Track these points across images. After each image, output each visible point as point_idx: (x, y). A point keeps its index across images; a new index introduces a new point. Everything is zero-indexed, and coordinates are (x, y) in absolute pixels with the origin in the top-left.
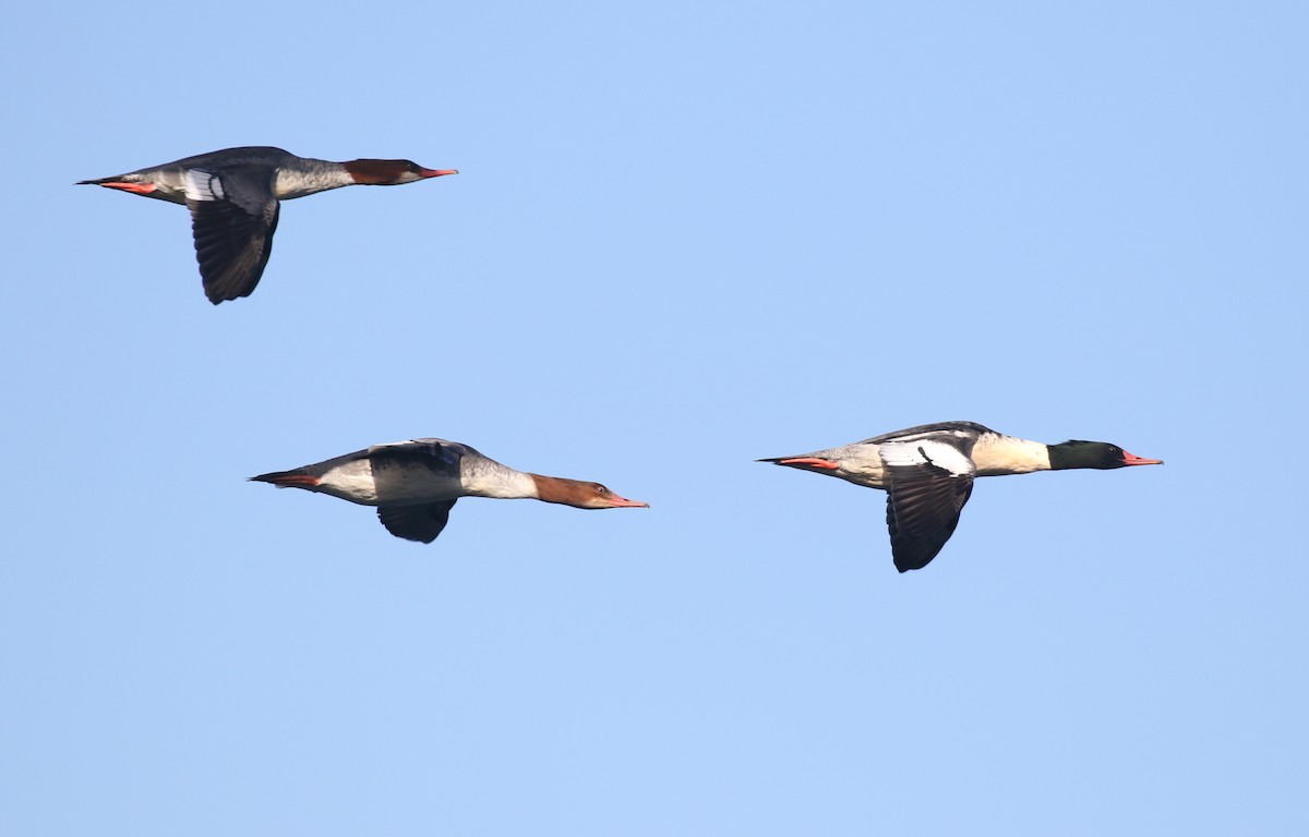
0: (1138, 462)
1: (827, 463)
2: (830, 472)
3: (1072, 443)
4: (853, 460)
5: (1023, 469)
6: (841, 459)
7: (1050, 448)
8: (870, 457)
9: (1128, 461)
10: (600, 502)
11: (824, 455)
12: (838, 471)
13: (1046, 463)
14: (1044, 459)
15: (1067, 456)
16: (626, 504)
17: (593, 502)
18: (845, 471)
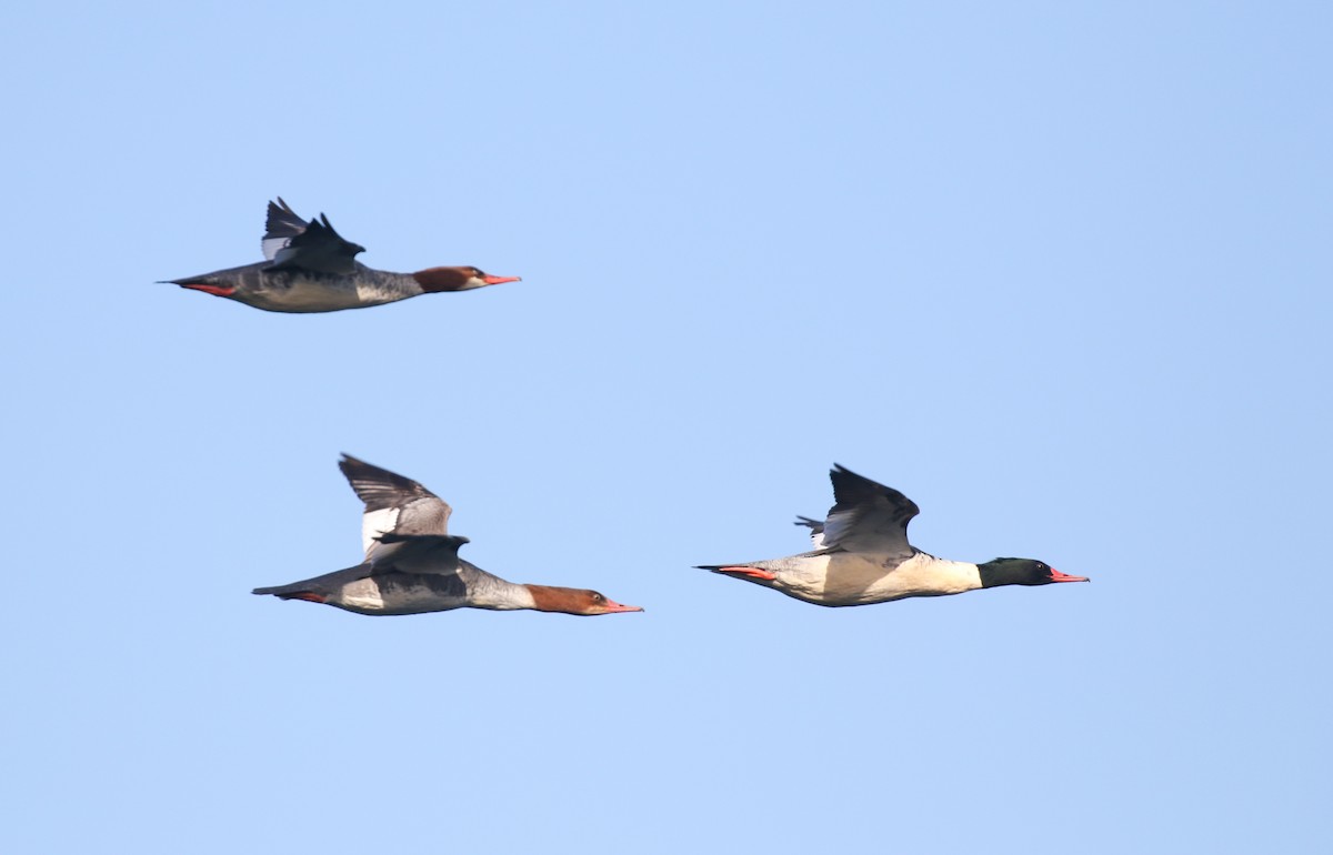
0: (1066, 579)
1: (765, 574)
2: (766, 582)
3: (1000, 560)
4: (791, 572)
5: (955, 590)
6: (779, 570)
7: (981, 567)
8: (809, 571)
9: (1055, 578)
10: (598, 609)
11: (763, 566)
12: (775, 582)
13: (978, 582)
14: (976, 579)
15: (997, 574)
16: (621, 609)
17: (591, 609)
18: (782, 582)
